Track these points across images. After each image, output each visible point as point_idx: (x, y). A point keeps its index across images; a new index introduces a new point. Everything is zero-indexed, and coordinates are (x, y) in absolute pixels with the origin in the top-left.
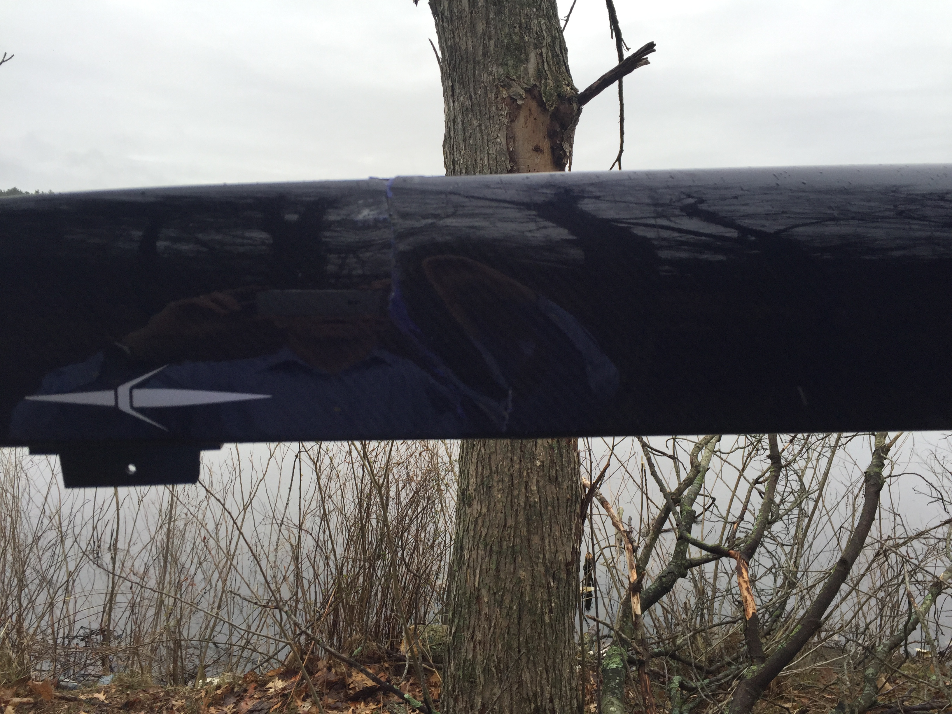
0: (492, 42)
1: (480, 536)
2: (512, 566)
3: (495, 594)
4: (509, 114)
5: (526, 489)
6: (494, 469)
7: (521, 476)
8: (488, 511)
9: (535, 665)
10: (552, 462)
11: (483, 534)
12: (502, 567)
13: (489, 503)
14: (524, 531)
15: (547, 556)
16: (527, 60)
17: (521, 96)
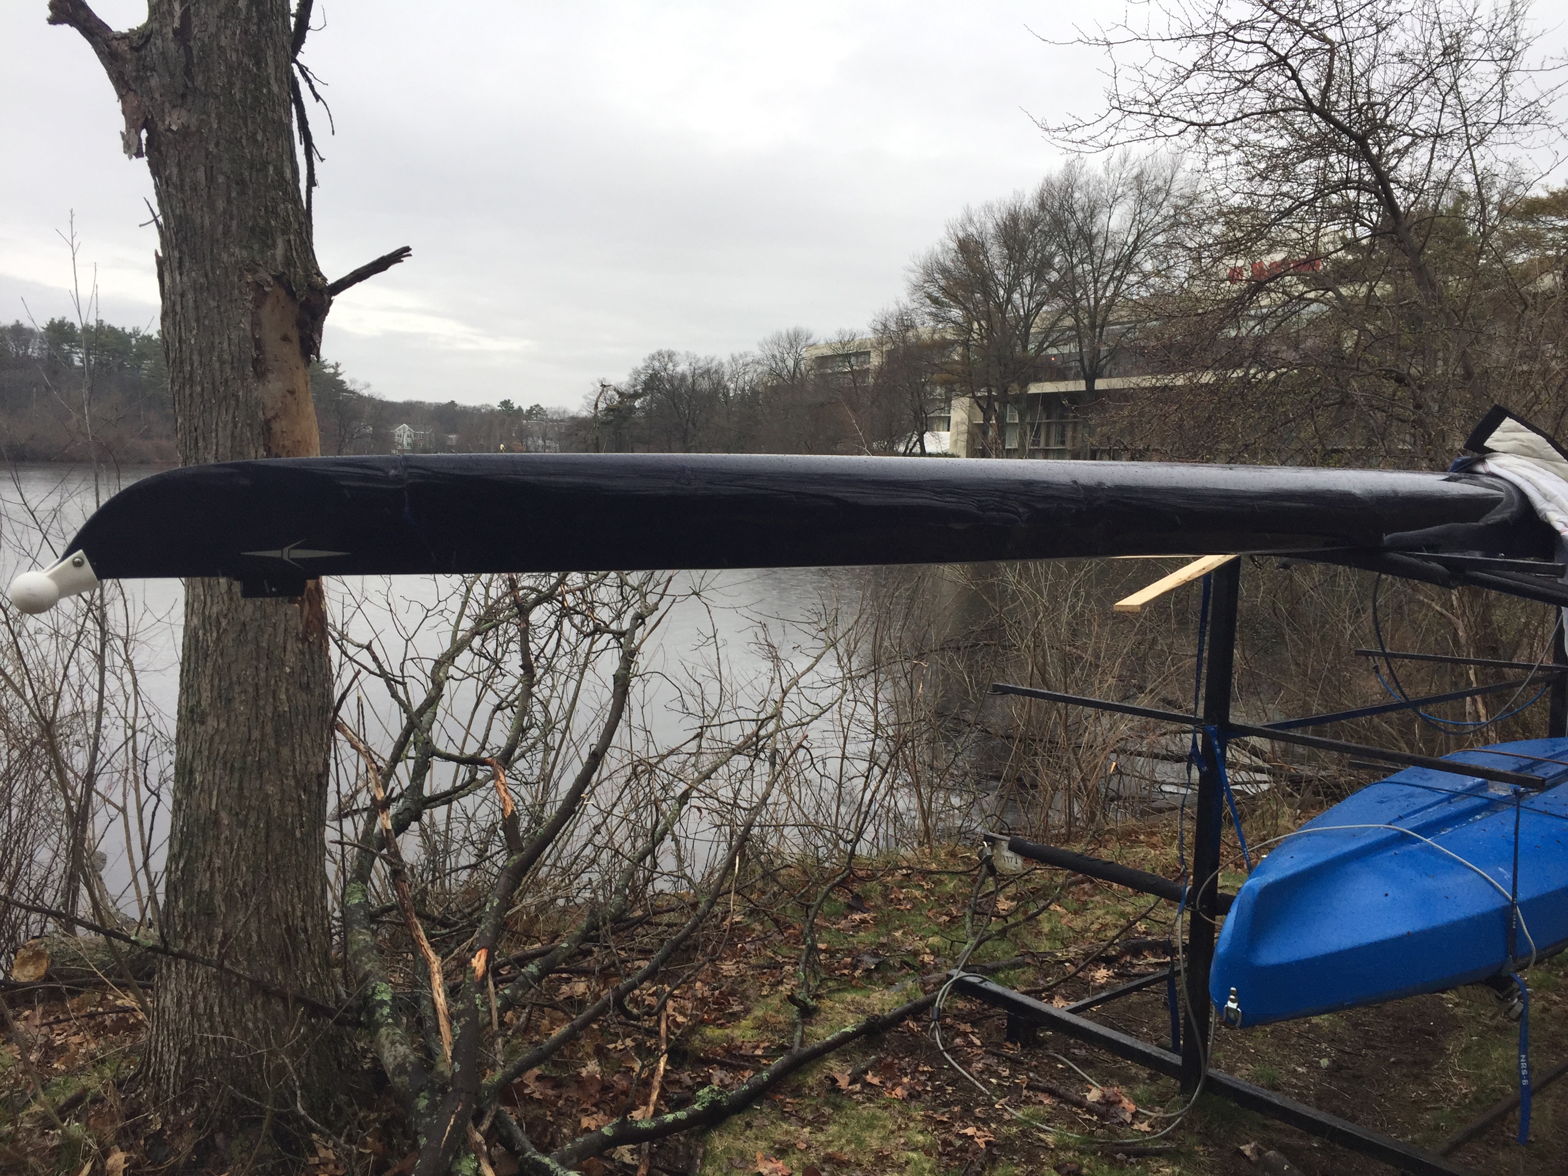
0: (234, 223)
1: (218, 754)
2: (258, 782)
3: (237, 814)
4: (254, 299)
5: (274, 698)
6: (235, 679)
7: (267, 684)
8: (228, 725)
9: (285, 883)
10: (303, 667)
11: (222, 752)
12: (246, 785)
13: (229, 717)
14: (272, 743)
15: (297, 767)
16: (274, 246)
17: (269, 283)
